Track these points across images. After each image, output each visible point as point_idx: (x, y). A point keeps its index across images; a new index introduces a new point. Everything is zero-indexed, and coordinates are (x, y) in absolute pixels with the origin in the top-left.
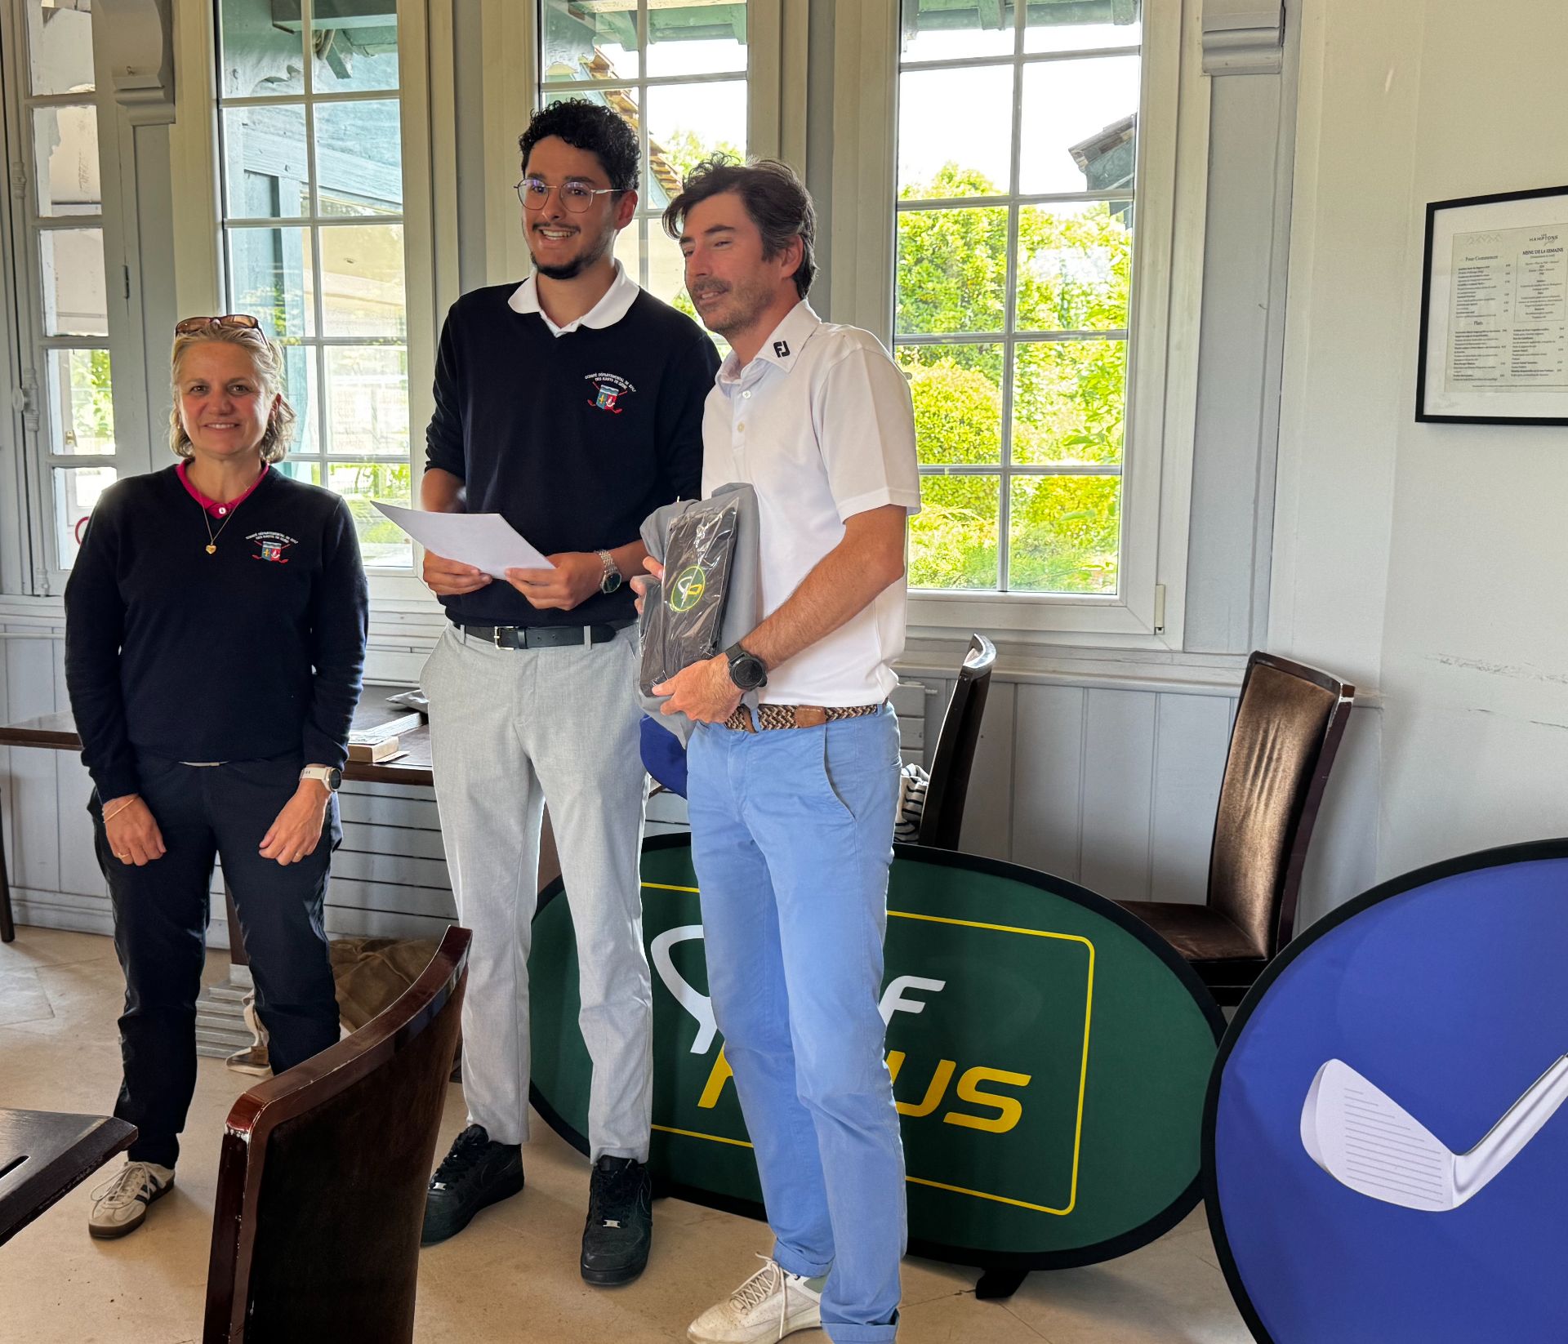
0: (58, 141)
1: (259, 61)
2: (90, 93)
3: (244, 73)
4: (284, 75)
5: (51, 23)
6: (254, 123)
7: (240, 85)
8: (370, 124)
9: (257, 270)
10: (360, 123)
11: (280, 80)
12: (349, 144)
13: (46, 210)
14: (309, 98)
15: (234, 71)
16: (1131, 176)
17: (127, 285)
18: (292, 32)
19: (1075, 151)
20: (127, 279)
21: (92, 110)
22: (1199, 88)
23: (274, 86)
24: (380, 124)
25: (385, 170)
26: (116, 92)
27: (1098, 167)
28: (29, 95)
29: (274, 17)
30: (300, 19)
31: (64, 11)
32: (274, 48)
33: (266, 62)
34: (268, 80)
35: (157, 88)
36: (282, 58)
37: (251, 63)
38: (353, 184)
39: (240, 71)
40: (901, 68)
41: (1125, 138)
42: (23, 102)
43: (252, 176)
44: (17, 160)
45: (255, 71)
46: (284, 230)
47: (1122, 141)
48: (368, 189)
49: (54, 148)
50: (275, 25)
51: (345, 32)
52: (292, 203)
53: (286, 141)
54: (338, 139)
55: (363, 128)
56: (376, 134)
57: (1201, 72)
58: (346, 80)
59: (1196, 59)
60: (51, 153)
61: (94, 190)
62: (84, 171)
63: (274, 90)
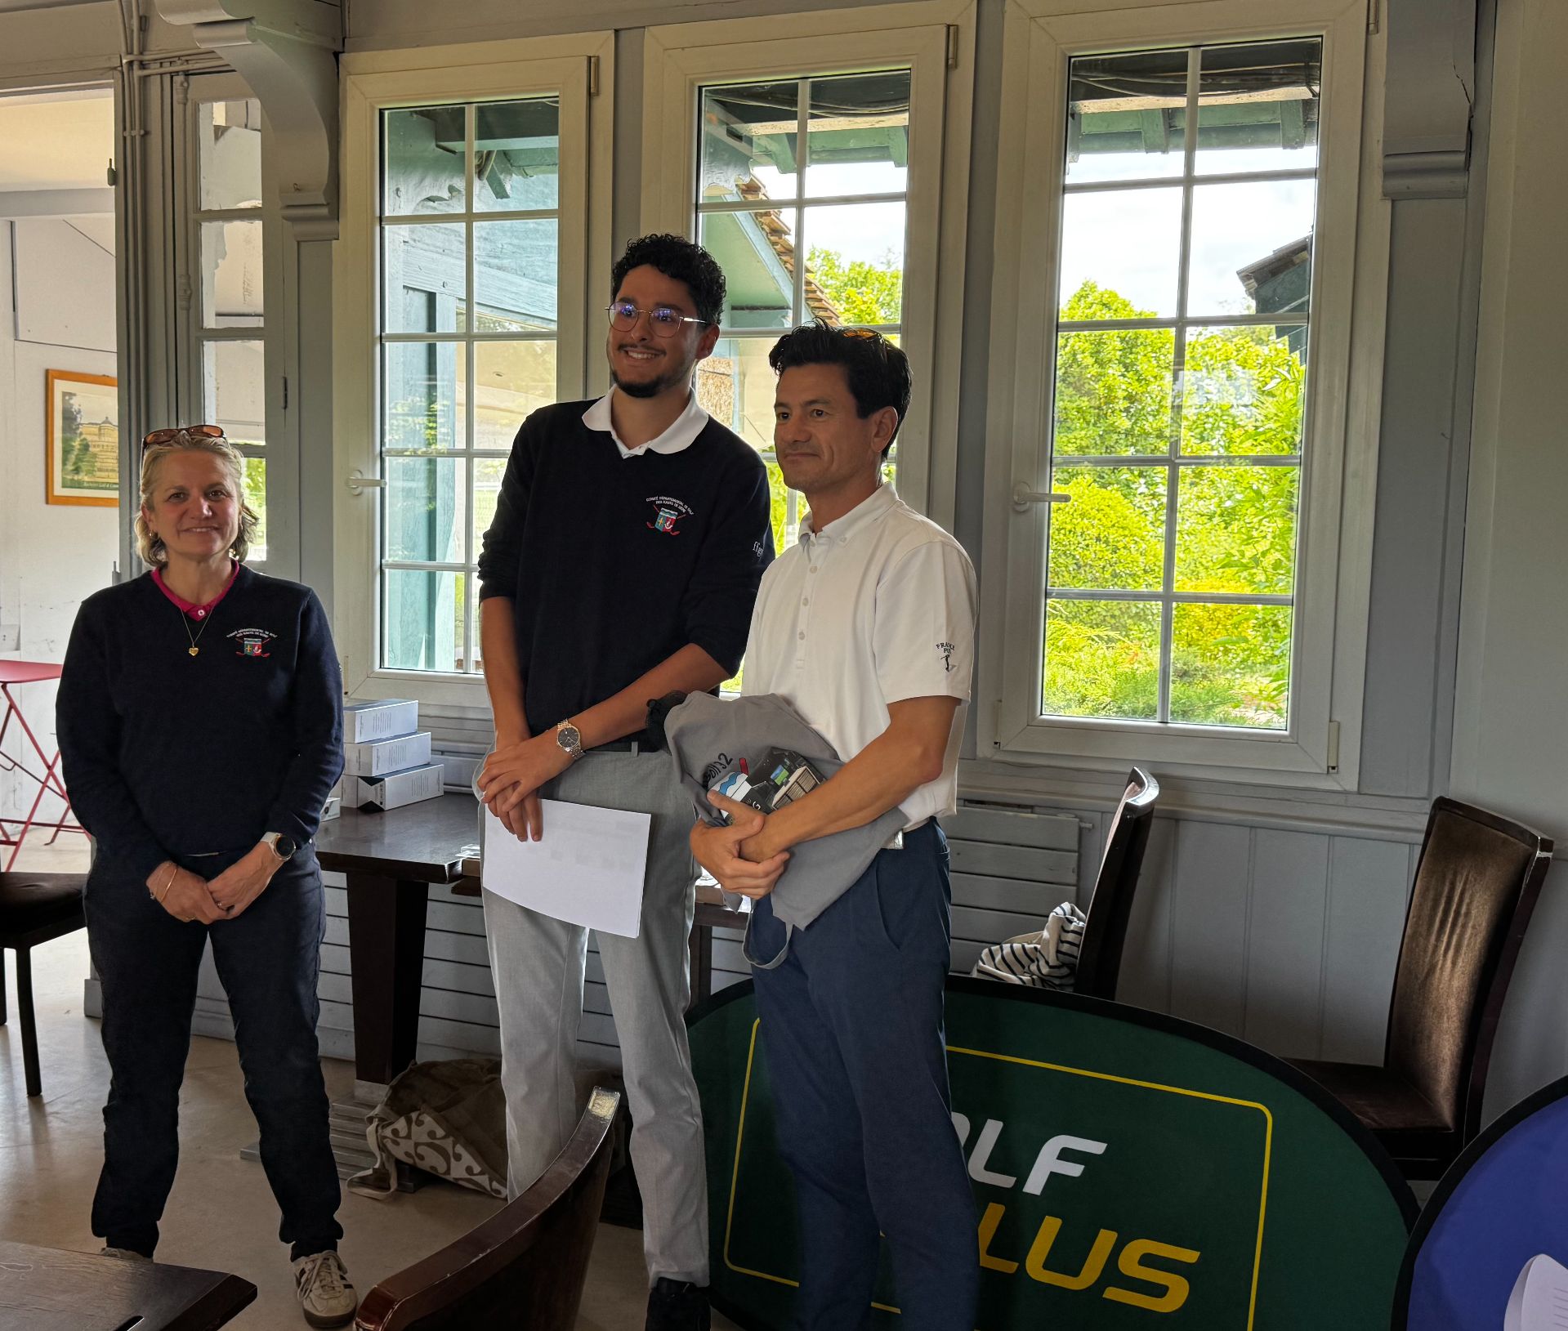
0: (224, 255)
1: (422, 180)
2: (255, 209)
3: (407, 192)
4: (445, 194)
5: (221, 140)
6: (415, 241)
7: (402, 203)
8: (527, 243)
9: (411, 382)
10: (516, 242)
11: (441, 199)
12: (506, 262)
13: (210, 322)
14: (470, 217)
15: (398, 190)
16: (1305, 299)
17: (286, 396)
18: (454, 152)
19: (1243, 274)
20: (286, 390)
21: (258, 224)
22: (1380, 212)
23: (435, 204)
24: (535, 243)
25: (540, 288)
26: (281, 208)
27: (1267, 291)
28: (198, 209)
29: (438, 138)
30: (464, 140)
31: (234, 130)
32: (435, 167)
33: (427, 181)
34: (429, 199)
35: (322, 205)
36: (444, 178)
37: (414, 182)
38: (507, 300)
39: (402, 189)
40: (1065, 189)
41: (1298, 261)
42: (192, 216)
43: (411, 292)
44: (184, 272)
45: (418, 189)
46: (439, 345)
47: (1294, 264)
48: (522, 305)
49: (219, 261)
50: (438, 146)
51: (505, 154)
52: (448, 320)
53: (445, 258)
54: (495, 257)
55: (519, 247)
56: (532, 253)
57: (1380, 196)
58: (505, 200)
59: (1376, 183)
60: (217, 266)
61: (257, 302)
62: (248, 285)
63: (435, 208)
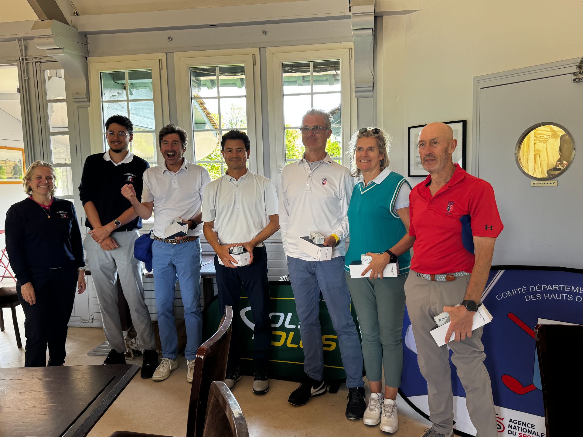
0: (53, 112)
1: (111, 91)
2: (64, 99)
4: (117, 94)
5: (50, 80)
7: (107, 97)
10: (135, 107)
13: (51, 131)
14: (128, 101)
15: (105, 93)
16: (340, 120)
17: (77, 150)
18: (118, 83)
20: (76, 148)
21: (65, 104)
22: (355, 101)
23: (114, 97)
24: (140, 107)
25: (142, 119)
26: (72, 99)
28: (47, 100)
29: (114, 80)
30: (125, 80)
31: (54, 77)
32: (115, 87)
33: (112, 91)
34: (113, 96)
35: (85, 98)
36: (116, 90)
37: (108, 91)
39: (107, 93)
40: (284, 95)
42: (45, 101)
44: (43, 117)
45: (110, 93)
49: (52, 114)
50: (114, 82)
51: (132, 84)
53: (117, 111)
56: (139, 109)
57: (355, 97)
58: (132, 96)
59: (354, 94)
61: (66, 124)
62: (62, 120)
63: (114, 98)
